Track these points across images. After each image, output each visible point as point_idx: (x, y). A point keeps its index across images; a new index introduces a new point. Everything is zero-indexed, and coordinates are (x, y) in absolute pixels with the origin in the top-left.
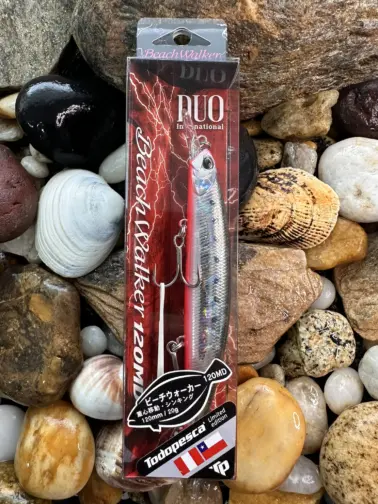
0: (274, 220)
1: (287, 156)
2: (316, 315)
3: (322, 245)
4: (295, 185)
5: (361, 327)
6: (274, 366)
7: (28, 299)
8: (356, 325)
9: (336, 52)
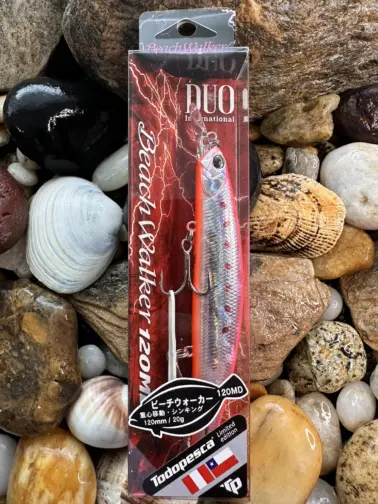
0: (280, 229)
1: (289, 162)
2: (325, 327)
3: (328, 253)
4: (298, 192)
5: (371, 338)
6: (282, 381)
7: (20, 318)
8: (366, 336)
9: (336, 56)
